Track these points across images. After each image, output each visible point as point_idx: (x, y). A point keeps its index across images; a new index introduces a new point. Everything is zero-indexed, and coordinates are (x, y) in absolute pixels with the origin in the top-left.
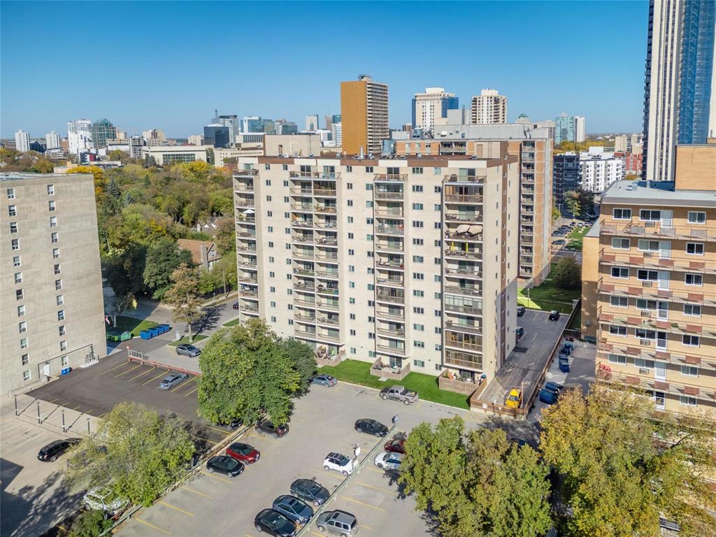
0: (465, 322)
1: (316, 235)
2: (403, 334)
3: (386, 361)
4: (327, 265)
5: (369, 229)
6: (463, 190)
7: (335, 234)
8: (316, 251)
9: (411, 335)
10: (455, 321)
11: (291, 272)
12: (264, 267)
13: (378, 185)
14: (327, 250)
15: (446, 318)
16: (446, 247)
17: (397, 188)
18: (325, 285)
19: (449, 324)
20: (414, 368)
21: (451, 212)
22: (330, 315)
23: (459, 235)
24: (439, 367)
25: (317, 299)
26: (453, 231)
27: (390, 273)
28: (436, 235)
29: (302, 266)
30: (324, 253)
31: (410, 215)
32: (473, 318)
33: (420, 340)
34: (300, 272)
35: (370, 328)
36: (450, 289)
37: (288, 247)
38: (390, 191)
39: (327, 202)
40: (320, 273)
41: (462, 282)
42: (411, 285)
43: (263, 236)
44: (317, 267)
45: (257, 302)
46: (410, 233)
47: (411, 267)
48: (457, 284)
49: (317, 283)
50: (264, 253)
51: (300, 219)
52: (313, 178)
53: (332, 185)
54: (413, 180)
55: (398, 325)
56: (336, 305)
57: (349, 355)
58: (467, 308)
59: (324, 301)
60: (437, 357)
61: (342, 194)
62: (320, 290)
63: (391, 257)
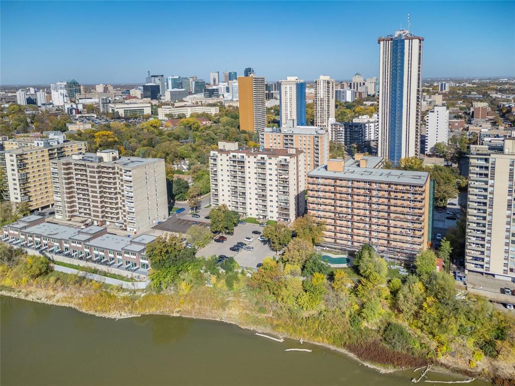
0: (285, 204)
1: (238, 178)
2: (266, 208)
3: (261, 217)
4: (242, 187)
5: (256, 176)
6: (283, 165)
7: (244, 177)
8: (238, 183)
9: (269, 209)
10: (282, 204)
11: (230, 189)
12: (220, 188)
13: (258, 163)
14: (242, 182)
15: (280, 203)
16: (279, 182)
17: (264, 164)
18: (241, 193)
19: (280, 205)
20: (270, 219)
21: (280, 171)
22: (243, 203)
23: (282, 178)
24: (277, 218)
25: (239, 198)
26: (280, 177)
27: (262, 190)
28: (276, 178)
29: (233, 188)
30: (241, 183)
31: (268, 172)
32: (287, 203)
33: (272, 210)
34: (233, 189)
35: (256, 207)
36: (280, 194)
37: (229, 181)
38: (262, 164)
39: (242, 167)
40: (239, 190)
41: (284, 192)
42: (268, 193)
43: (219, 178)
44: (238, 188)
45: (218, 200)
46: (268, 177)
47: (268, 188)
48: (282, 193)
49: (238, 193)
50: (220, 183)
51: (232, 172)
52: (237, 160)
53: (243, 162)
54: (269, 161)
55: (265, 206)
56: (245, 200)
57: (249, 216)
58: (285, 200)
59: (241, 199)
60: (277, 215)
61: (247, 165)
62: (240, 195)
63: (262, 185)
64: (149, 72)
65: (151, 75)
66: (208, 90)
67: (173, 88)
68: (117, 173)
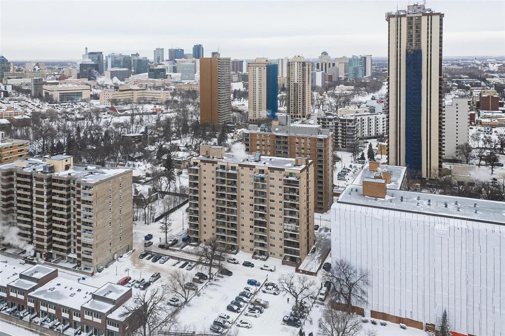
2: (266, 241)
3: (258, 253)
6: (291, 182)
9: (269, 241)
24: (281, 255)
27: (260, 214)
28: (280, 199)
31: (269, 190)
33: (273, 244)
35: (251, 238)
39: (233, 182)
41: (292, 219)
49: (226, 217)
52: (226, 171)
53: (235, 175)
54: (270, 176)
55: (264, 237)
61: (239, 179)
63: (261, 207)
64: (87, 48)
65: (88, 52)
66: (153, 69)
67: (112, 67)
68: (73, 189)
